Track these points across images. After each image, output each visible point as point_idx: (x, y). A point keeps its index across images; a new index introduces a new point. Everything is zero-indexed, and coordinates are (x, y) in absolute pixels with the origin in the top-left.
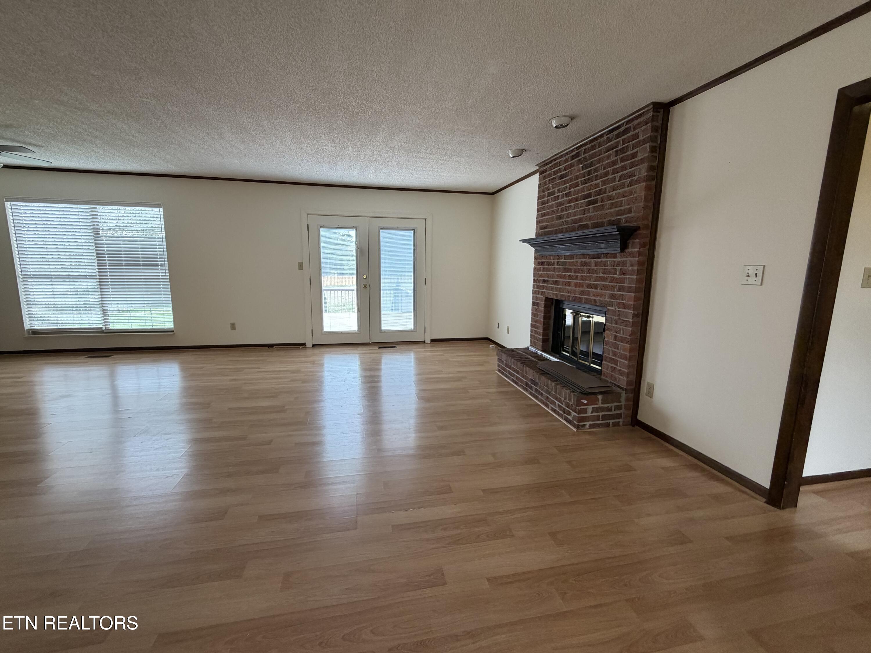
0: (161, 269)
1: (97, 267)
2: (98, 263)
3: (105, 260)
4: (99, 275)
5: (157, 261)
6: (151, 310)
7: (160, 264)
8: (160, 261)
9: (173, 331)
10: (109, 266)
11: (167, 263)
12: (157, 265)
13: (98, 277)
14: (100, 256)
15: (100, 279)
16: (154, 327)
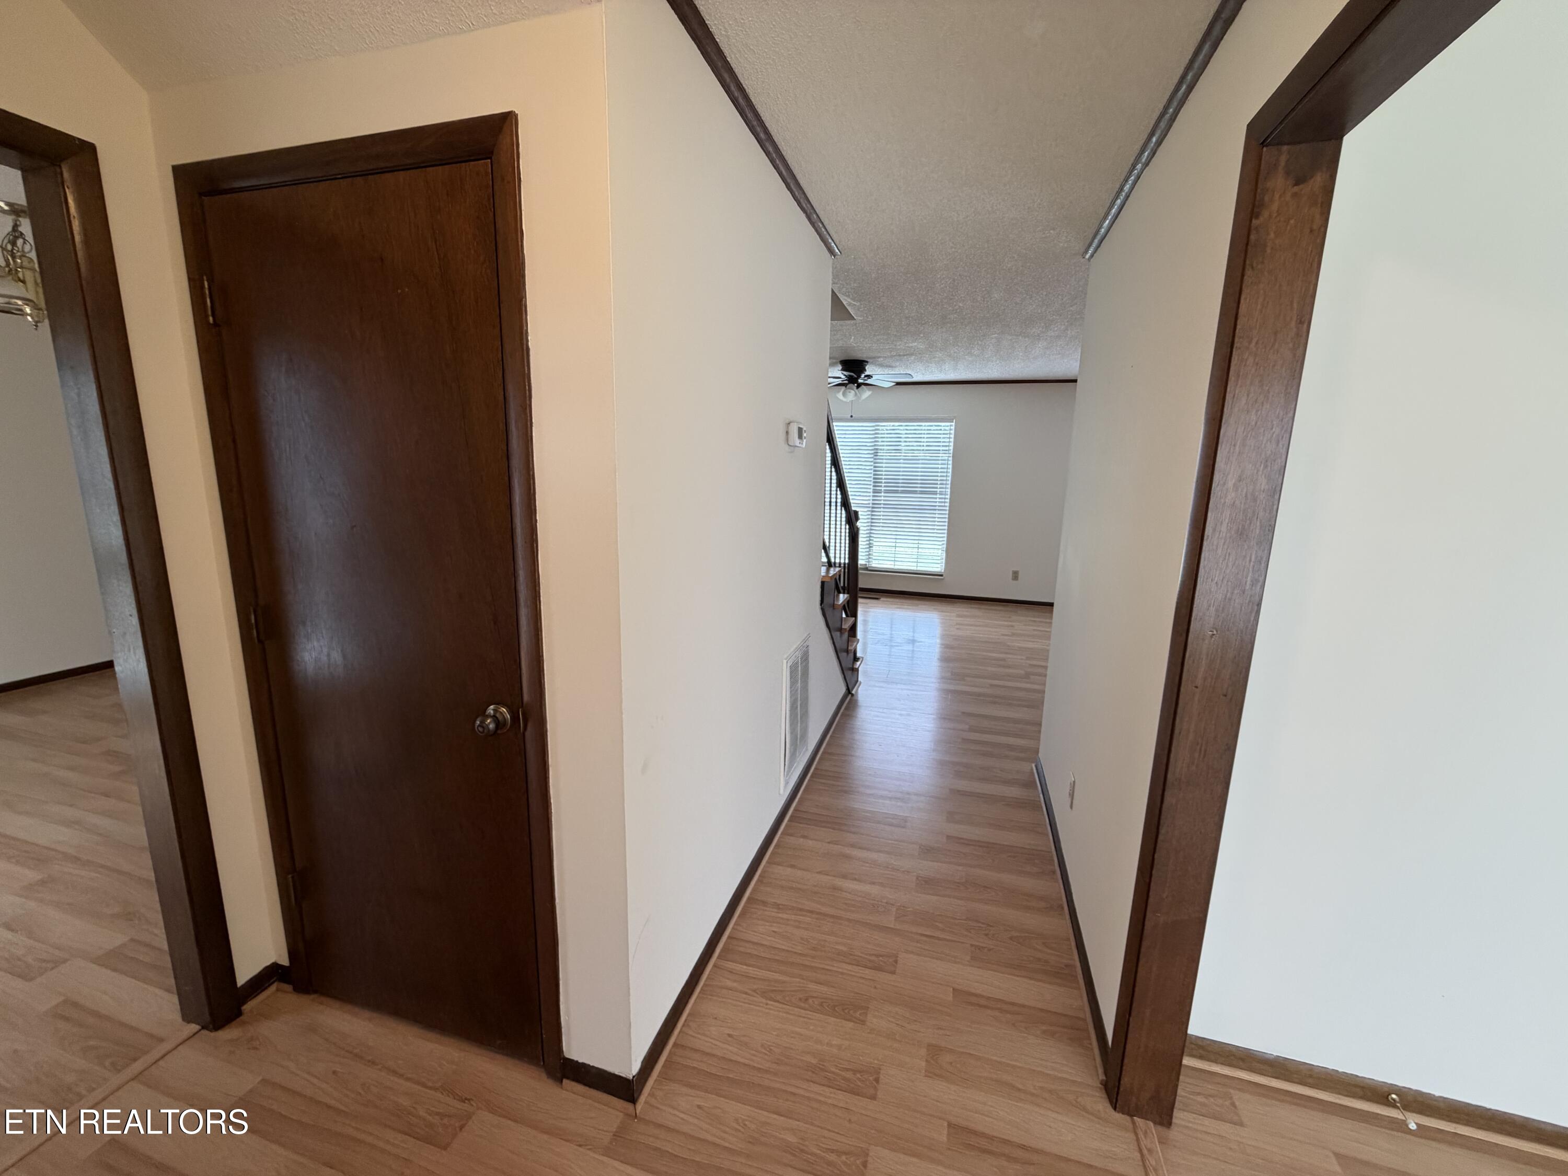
0: (940, 498)
1: (871, 494)
2: (874, 490)
3: (881, 486)
4: (873, 504)
5: (937, 488)
6: (918, 548)
7: (940, 491)
8: (940, 488)
9: (942, 575)
10: (885, 493)
11: (949, 490)
12: (935, 493)
13: (871, 505)
14: (876, 482)
15: (873, 508)
16: (919, 568)
